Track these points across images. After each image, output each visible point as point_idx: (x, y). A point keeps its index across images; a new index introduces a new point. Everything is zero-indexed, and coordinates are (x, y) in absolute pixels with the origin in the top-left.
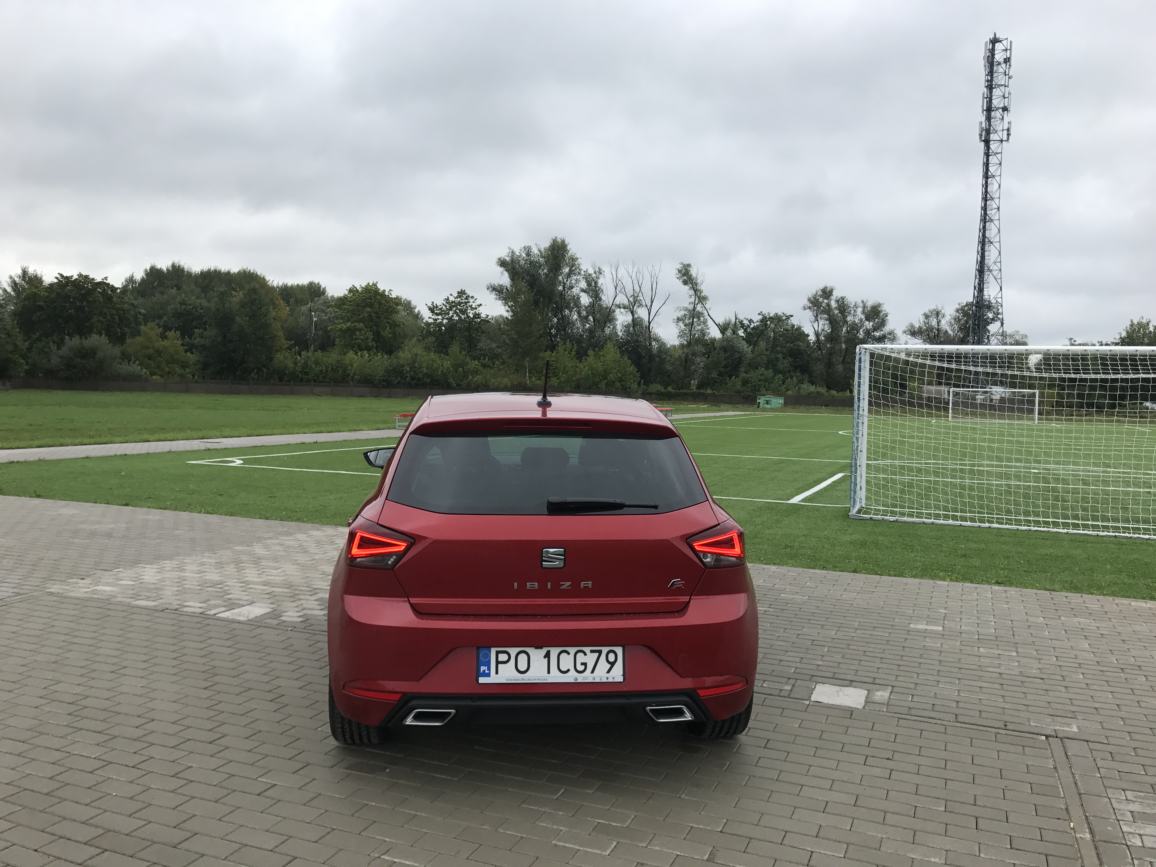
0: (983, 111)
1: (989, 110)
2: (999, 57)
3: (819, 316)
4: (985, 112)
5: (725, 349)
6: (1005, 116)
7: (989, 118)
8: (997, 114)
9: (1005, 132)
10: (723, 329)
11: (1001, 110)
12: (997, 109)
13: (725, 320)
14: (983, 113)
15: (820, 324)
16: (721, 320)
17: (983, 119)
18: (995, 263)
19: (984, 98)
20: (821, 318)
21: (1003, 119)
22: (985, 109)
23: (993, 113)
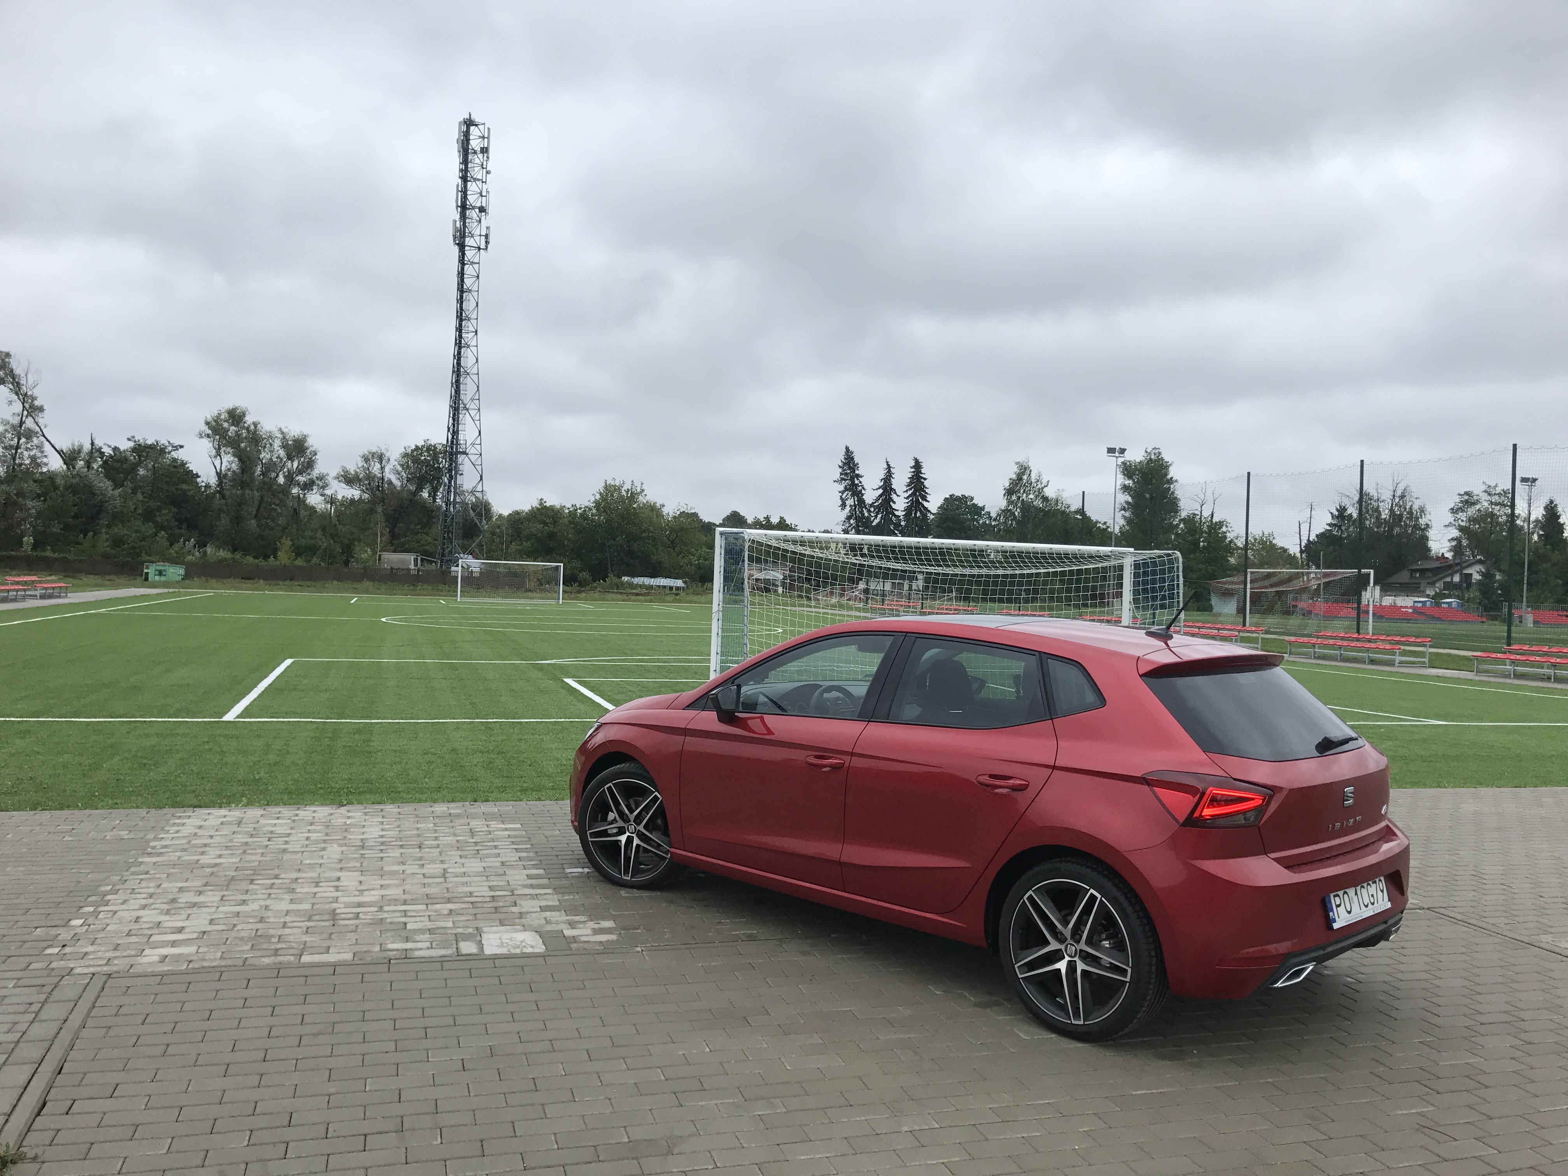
0: (457, 206)
1: (464, 207)
2: (475, 143)
3: (223, 449)
4: (459, 209)
5: (73, 489)
6: (483, 218)
7: (463, 217)
8: (473, 214)
9: (483, 238)
10: (70, 458)
11: (477, 210)
12: (473, 208)
13: (73, 445)
14: (457, 209)
15: (224, 460)
16: (65, 445)
17: (458, 217)
18: (472, 399)
19: (458, 191)
20: (224, 451)
21: (480, 221)
22: (459, 205)
23: (468, 212)
